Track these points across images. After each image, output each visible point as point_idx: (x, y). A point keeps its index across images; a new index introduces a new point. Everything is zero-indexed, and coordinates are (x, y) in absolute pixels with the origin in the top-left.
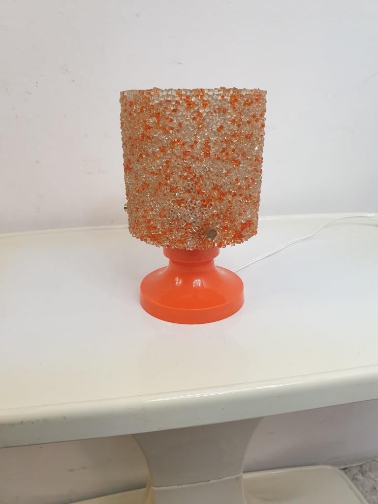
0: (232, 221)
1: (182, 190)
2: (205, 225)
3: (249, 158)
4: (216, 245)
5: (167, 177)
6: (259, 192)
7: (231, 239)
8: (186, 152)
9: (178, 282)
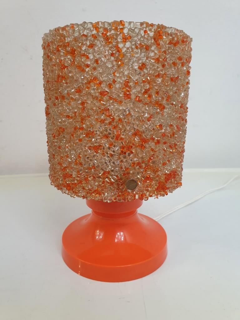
0: (155, 171)
1: (99, 135)
2: (124, 174)
3: (174, 103)
4: (137, 197)
5: (83, 120)
6: (184, 143)
7: (154, 191)
8: (104, 92)
9: (99, 235)
